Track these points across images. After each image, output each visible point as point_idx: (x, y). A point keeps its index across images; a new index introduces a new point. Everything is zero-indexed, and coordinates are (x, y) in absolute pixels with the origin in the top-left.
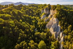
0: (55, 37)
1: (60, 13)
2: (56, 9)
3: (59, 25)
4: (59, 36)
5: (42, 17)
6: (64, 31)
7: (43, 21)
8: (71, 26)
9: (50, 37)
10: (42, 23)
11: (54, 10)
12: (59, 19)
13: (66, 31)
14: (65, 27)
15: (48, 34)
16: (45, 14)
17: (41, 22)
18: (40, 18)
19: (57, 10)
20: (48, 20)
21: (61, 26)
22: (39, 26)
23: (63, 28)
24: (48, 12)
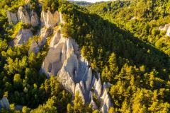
0: (83, 100)
1: (75, 22)
2: (60, 9)
3: (83, 59)
4: (94, 91)
5: (19, 38)
6: (101, 73)
7: (25, 53)
8: (113, 54)
9: (69, 105)
10: (24, 60)
11: (53, 12)
12: (77, 40)
13: (106, 73)
14: (102, 60)
15: (58, 95)
16: (25, 27)
17: (20, 59)
18: (10, 42)
19: (65, 12)
20: (44, 47)
21: (88, 59)
22: (16, 78)
23: (98, 65)
24: (34, 20)
